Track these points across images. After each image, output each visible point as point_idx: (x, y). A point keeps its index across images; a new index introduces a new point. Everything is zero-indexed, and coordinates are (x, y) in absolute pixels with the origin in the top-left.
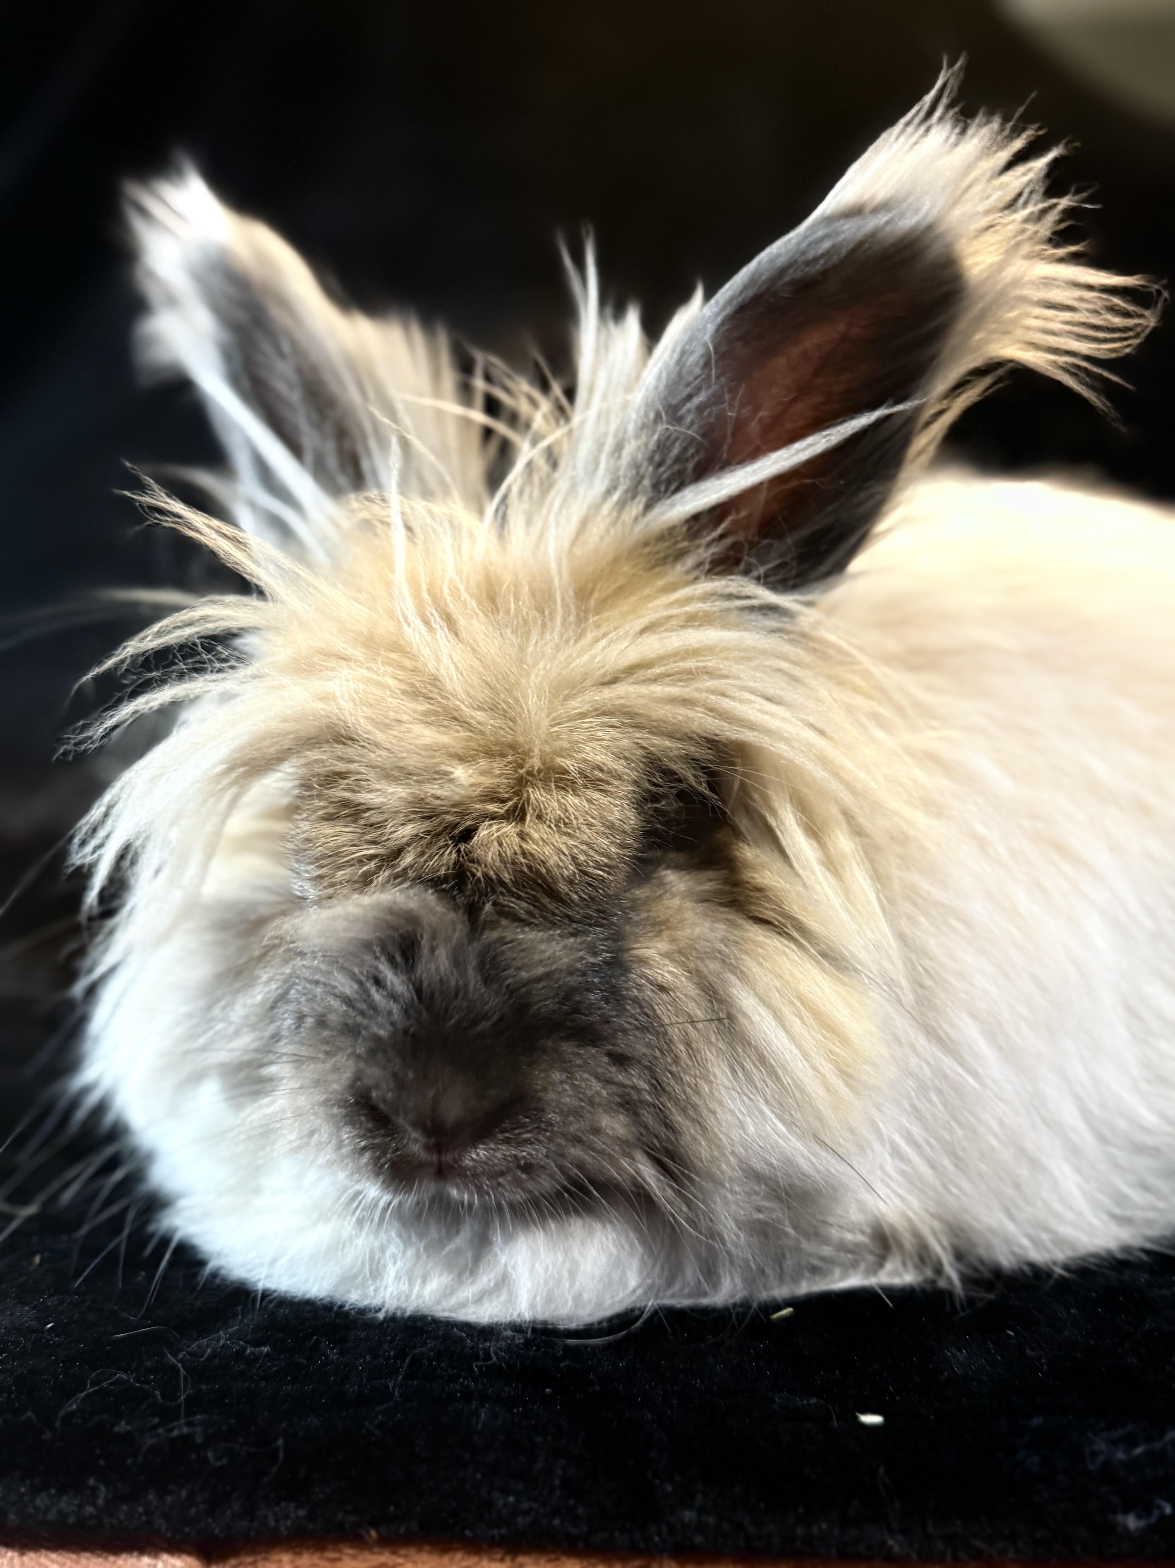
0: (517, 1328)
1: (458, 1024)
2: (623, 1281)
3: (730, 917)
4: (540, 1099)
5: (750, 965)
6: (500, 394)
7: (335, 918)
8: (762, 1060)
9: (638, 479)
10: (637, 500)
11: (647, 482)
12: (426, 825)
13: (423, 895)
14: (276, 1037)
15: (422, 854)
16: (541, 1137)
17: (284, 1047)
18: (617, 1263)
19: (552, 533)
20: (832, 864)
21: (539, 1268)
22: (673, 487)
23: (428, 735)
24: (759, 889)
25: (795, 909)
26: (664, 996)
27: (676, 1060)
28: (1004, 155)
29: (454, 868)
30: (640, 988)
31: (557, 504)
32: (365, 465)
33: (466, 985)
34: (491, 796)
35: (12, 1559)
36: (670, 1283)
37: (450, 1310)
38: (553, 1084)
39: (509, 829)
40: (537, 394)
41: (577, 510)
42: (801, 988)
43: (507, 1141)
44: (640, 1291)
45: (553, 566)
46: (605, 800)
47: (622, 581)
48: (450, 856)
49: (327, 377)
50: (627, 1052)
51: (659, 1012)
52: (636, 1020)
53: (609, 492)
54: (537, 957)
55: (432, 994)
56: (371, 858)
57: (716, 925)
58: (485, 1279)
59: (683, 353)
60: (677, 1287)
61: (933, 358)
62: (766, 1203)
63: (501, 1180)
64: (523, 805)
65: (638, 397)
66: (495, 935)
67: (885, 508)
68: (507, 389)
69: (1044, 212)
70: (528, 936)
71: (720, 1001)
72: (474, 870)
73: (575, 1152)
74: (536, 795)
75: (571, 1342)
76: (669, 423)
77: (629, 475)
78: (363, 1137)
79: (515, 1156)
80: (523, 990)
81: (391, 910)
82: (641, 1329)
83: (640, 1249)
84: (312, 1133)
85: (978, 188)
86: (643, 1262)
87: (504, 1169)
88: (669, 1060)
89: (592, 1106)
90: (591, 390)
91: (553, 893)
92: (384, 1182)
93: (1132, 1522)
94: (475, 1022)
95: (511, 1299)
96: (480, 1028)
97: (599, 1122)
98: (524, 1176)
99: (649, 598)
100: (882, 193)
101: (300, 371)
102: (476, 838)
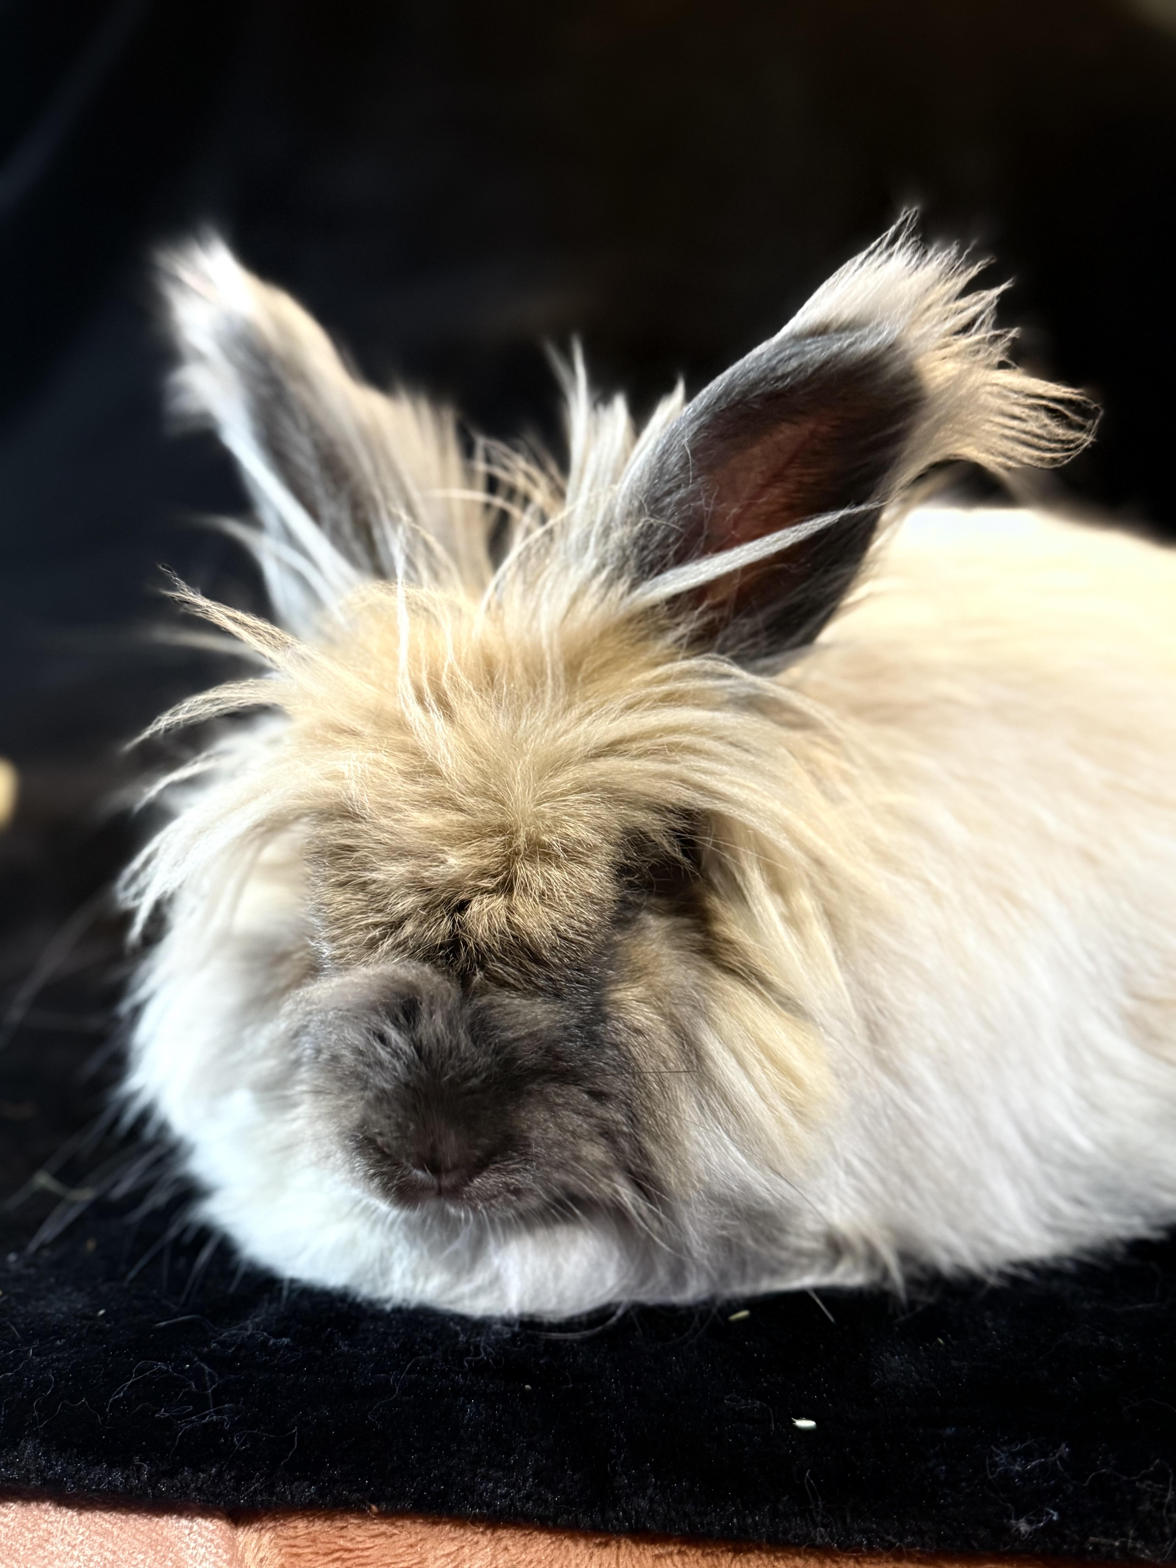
0: (507, 1322)
1: (451, 1080)
2: (602, 1280)
3: (703, 964)
4: (526, 1138)
5: (717, 1011)
6: (499, 473)
7: (344, 985)
8: (725, 1097)
9: (625, 559)
10: (623, 580)
11: (632, 563)
12: (425, 898)
13: (421, 969)
14: (297, 1063)
15: (422, 923)
16: (528, 1167)
17: (304, 1073)
18: (597, 1266)
19: (545, 608)
20: (793, 920)
21: (528, 1269)
22: (655, 571)
23: (426, 819)
24: (729, 942)
25: (759, 962)
26: (640, 1039)
27: (649, 1095)
28: (962, 281)
29: (449, 937)
30: (617, 1032)
31: (549, 585)
32: (377, 533)
33: (458, 1045)
34: (483, 874)
35: (72, 1517)
36: (643, 1282)
37: (451, 1302)
38: (538, 1123)
39: (499, 902)
40: (535, 472)
41: (568, 589)
42: (762, 1036)
43: (498, 1170)
44: (616, 1290)
45: (545, 643)
46: (585, 873)
47: (609, 654)
48: (446, 926)
49: (342, 451)
50: (605, 1088)
51: (635, 1053)
52: (614, 1060)
53: (598, 571)
54: (521, 1019)
55: (430, 1052)
56: (376, 925)
57: (689, 971)
58: (481, 1277)
59: (664, 452)
60: (650, 1285)
61: (894, 458)
62: (728, 1222)
63: (493, 1202)
64: (511, 880)
65: (624, 486)
66: (485, 1000)
67: (852, 584)
68: (506, 468)
69: (996, 338)
70: (513, 1002)
71: (691, 1044)
72: (467, 940)
73: (559, 1176)
74: (523, 870)
75: (555, 1335)
76: (651, 516)
77: (616, 555)
78: (371, 1166)
79: (505, 1183)
80: (509, 1049)
81: (393, 979)
82: (615, 1326)
83: (616, 1254)
84: (328, 1157)
85: (935, 310)
86: (620, 1266)
87: (496, 1192)
88: (644, 1095)
89: (574, 1138)
90: (582, 472)
91: (538, 960)
92: (391, 1202)
93: (1024, 1527)
94: (467, 1078)
95: (503, 1296)
96: (470, 1084)
97: (580, 1151)
98: (514, 1198)
99: (633, 672)
100: (847, 314)
101: (316, 445)
102: (469, 911)
